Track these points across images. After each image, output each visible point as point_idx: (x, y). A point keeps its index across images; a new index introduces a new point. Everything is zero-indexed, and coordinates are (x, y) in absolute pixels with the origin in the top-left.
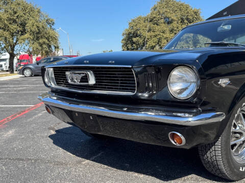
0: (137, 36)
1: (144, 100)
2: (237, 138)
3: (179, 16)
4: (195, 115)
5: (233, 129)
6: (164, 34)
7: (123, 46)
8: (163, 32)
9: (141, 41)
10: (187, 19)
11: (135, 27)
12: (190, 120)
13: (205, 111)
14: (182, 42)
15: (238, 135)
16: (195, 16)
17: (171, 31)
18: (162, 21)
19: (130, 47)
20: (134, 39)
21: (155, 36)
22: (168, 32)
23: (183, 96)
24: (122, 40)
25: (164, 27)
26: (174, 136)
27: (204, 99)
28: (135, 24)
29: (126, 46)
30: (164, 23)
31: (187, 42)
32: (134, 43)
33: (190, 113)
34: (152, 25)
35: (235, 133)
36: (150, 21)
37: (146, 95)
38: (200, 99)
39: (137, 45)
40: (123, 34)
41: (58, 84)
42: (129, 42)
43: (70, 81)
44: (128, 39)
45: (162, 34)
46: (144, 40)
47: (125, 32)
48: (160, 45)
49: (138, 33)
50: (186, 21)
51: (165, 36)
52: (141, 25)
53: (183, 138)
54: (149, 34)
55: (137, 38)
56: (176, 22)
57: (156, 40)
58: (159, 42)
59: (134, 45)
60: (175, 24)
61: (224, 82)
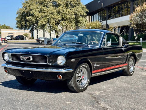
0: (30, 15)
1: (50, 66)
2: (79, 78)
3: (64, 2)
4: (65, 69)
5: (77, 75)
6: (52, 15)
7: (17, 23)
8: (52, 14)
9: (33, 20)
10: (71, 4)
11: (28, 8)
12: (63, 71)
13: (67, 69)
14: (67, 22)
15: (79, 77)
16: (77, 2)
17: (58, 13)
18: (51, 4)
19: (24, 24)
20: (28, 18)
21: (46, 16)
22: (56, 14)
23: (61, 64)
24: (17, 18)
25: (52, 9)
26: (59, 76)
27: (67, 65)
28: (28, 5)
29: (21, 23)
30: (53, 6)
31: (71, 22)
32: (27, 21)
33: (63, 69)
34: (43, 7)
35: (79, 76)
36: (41, 4)
37: (50, 64)
38: (66, 65)
39: (30, 22)
40: (18, 13)
41: (13, 60)
42: (23, 20)
43: (21, 59)
44: (22, 18)
45: (51, 15)
46: (36, 19)
47: (19, 11)
48: (50, 24)
49: (31, 13)
50: (69, 6)
51: (53, 17)
52: (34, 7)
53: (61, 77)
54: (40, 14)
55: (30, 17)
56: (62, 6)
57: (46, 19)
58: (48, 21)
59: (28, 23)
60: (61, 8)
61: (73, 60)
